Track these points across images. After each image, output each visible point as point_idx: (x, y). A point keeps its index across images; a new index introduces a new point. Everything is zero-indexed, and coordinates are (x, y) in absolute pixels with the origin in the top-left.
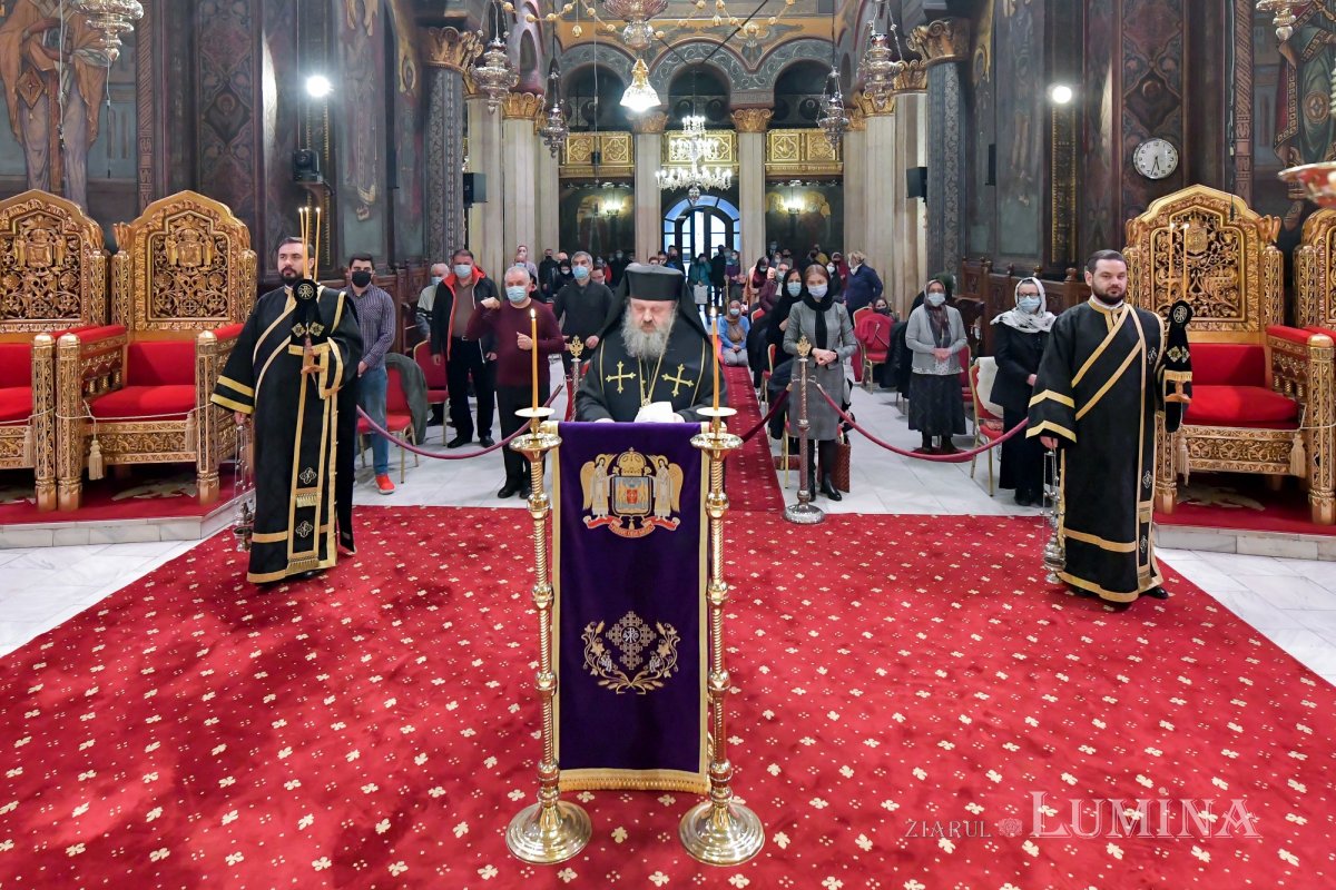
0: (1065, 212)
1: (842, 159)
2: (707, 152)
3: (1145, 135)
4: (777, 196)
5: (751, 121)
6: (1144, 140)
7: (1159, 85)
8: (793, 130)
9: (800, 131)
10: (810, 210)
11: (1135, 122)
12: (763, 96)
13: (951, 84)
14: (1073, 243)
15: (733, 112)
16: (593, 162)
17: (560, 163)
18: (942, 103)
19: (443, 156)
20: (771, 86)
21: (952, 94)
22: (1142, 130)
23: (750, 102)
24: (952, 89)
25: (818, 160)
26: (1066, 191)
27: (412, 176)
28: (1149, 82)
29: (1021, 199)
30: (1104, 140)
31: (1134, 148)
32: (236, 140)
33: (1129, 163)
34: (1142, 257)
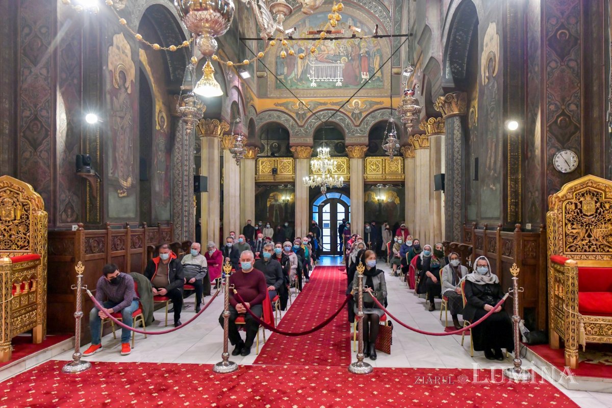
0: (515, 193)
1: (404, 173)
2: (331, 167)
3: (559, 147)
4: (372, 193)
5: (357, 152)
6: (559, 150)
7: (567, 119)
8: (379, 157)
9: (382, 158)
10: (389, 200)
11: (554, 140)
12: (362, 138)
13: (457, 128)
14: (520, 210)
15: (347, 147)
16: (273, 173)
17: (256, 174)
18: (452, 138)
19: (182, 166)
20: (367, 134)
21: (458, 133)
22: (558, 145)
23: (356, 142)
24: (458, 131)
25: (392, 173)
26: (516, 181)
27: (164, 176)
28: (562, 118)
29: (491, 186)
30: (537, 151)
31: (553, 156)
32: (41, 148)
33: (551, 164)
34: (558, 217)
